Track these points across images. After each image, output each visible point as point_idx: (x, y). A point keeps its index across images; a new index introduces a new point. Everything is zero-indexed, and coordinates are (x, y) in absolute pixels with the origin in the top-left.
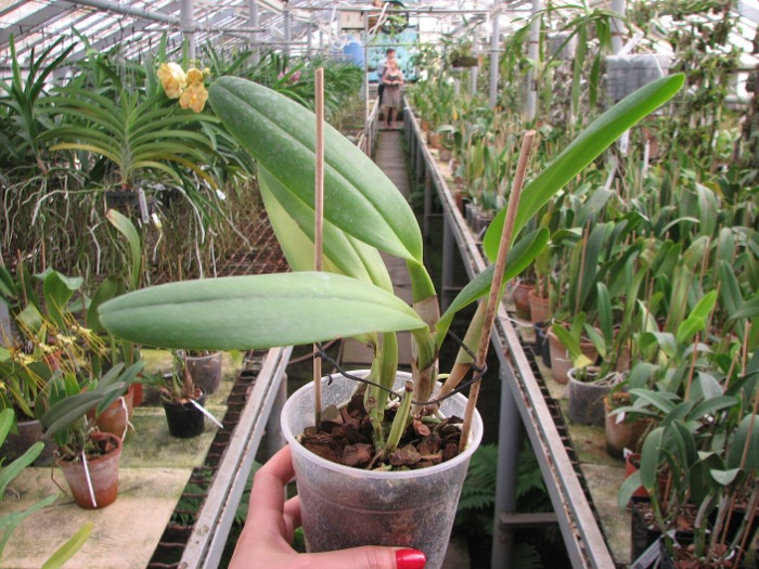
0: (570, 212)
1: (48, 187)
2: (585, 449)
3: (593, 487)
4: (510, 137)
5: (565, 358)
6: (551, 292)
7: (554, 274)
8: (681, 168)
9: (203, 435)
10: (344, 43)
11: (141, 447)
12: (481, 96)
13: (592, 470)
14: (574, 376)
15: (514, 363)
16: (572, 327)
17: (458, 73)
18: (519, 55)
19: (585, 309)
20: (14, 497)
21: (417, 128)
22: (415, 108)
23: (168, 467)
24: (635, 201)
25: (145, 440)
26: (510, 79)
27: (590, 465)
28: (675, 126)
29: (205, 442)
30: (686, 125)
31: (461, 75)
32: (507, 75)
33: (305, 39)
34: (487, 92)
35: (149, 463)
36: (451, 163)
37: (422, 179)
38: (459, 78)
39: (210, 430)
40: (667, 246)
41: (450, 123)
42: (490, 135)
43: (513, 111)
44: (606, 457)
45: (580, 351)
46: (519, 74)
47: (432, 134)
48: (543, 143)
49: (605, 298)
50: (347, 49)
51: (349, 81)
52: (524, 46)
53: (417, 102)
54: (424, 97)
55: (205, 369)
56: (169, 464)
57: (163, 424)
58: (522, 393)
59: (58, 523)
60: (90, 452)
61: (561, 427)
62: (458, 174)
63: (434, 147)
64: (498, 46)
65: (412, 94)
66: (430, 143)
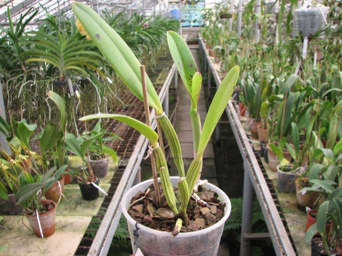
0: (277, 87)
1: (27, 79)
2: (286, 205)
3: (291, 226)
4: (248, 51)
5: (275, 159)
6: (268, 126)
7: (269, 117)
8: (330, 64)
9: (98, 199)
10: (171, 9)
11: (68, 205)
12: (234, 32)
13: (290, 217)
14: (280, 169)
15: (250, 161)
16: (279, 143)
17: (223, 21)
18: (252, 12)
19: (285, 135)
20: (6, 231)
21: (204, 47)
22: (203, 38)
23: (80, 215)
24: (309, 81)
25: (70, 201)
26: (247, 24)
27: (289, 214)
28: (326, 44)
29: (99, 202)
30: (332, 43)
31: (224, 22)
32: (245, 22)
33: (153, 8)
34: (237, 30)
35: (72, 213)
36: (220, 63)
37: (207, 71)
38: (223, 24)
39: (102, 196)
40: (327, 103)
41: (219, 45)
42: (238, 50)
43: (249, 39)
44: (297, 210)
45: (283, 156)
46: (251, 21)
47: (211, 50)
48: (263, 53)
49: (296, 130)
50: (172, 12)
51: (173, 27)
52: (253, 9)
53: (204, 35)
54: (208, 33)
55: (100, 166)
56: (81, 214)
57: (79, 193)
58: (254, 177)
59: (25, 245)
60: (41, 210)
61: (273, 194)
62: (223, 69)
63: (212, 56)
64: (242, 9)
65: (202, 32)
66: (210, 54)
